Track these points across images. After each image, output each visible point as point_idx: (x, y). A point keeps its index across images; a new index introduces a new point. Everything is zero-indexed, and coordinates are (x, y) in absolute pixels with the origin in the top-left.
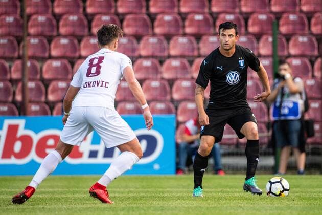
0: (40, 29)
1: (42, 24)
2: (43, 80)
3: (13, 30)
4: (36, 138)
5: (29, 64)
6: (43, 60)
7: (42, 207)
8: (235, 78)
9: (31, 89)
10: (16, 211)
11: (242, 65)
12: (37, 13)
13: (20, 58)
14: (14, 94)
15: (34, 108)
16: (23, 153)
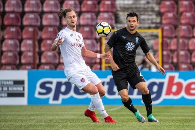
0: (187, 21)
1: (189, 18)
2: (189, 50)
3: (172, 21)
4: (185, 83)
5: (181, 41)
6: (189, 38)
7: (188, 124)
8: (131, 47)
9: (182, 55)
10: (173, 127)
11: (137, 41)
12: (186, 11)
13: (176, 37)
14: (172, 58)
15: (184, 66)
16: (178, 93)
